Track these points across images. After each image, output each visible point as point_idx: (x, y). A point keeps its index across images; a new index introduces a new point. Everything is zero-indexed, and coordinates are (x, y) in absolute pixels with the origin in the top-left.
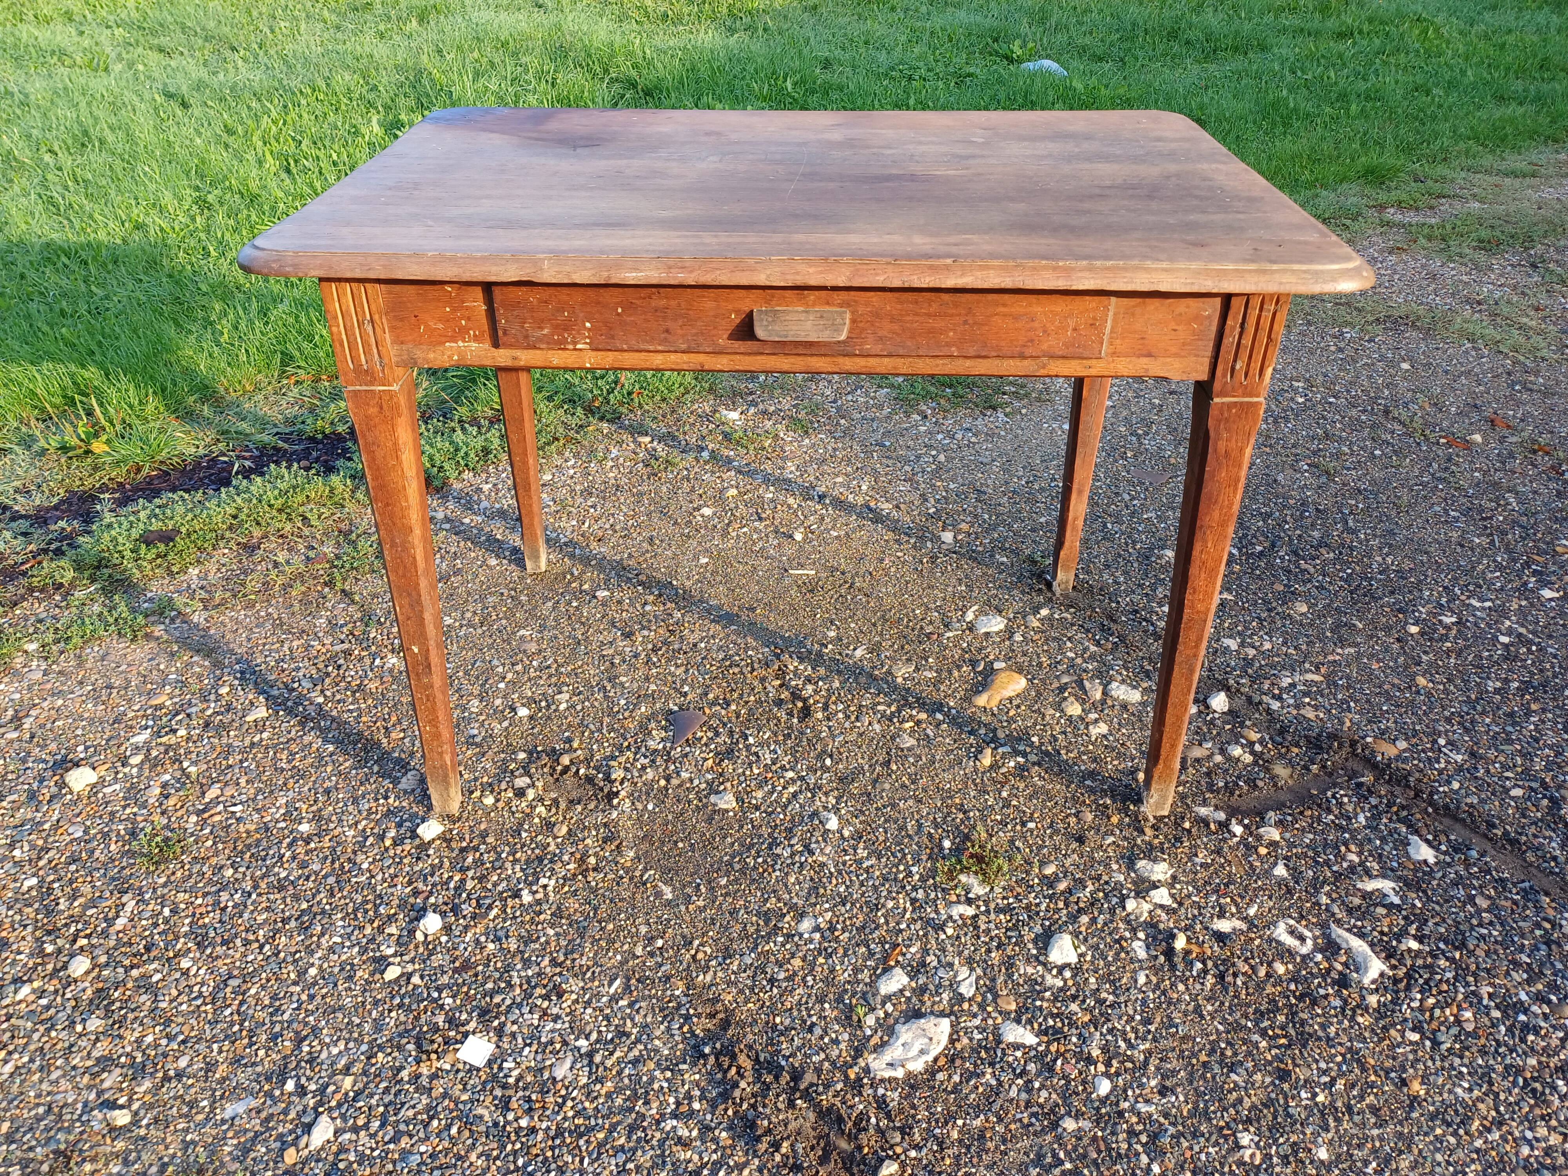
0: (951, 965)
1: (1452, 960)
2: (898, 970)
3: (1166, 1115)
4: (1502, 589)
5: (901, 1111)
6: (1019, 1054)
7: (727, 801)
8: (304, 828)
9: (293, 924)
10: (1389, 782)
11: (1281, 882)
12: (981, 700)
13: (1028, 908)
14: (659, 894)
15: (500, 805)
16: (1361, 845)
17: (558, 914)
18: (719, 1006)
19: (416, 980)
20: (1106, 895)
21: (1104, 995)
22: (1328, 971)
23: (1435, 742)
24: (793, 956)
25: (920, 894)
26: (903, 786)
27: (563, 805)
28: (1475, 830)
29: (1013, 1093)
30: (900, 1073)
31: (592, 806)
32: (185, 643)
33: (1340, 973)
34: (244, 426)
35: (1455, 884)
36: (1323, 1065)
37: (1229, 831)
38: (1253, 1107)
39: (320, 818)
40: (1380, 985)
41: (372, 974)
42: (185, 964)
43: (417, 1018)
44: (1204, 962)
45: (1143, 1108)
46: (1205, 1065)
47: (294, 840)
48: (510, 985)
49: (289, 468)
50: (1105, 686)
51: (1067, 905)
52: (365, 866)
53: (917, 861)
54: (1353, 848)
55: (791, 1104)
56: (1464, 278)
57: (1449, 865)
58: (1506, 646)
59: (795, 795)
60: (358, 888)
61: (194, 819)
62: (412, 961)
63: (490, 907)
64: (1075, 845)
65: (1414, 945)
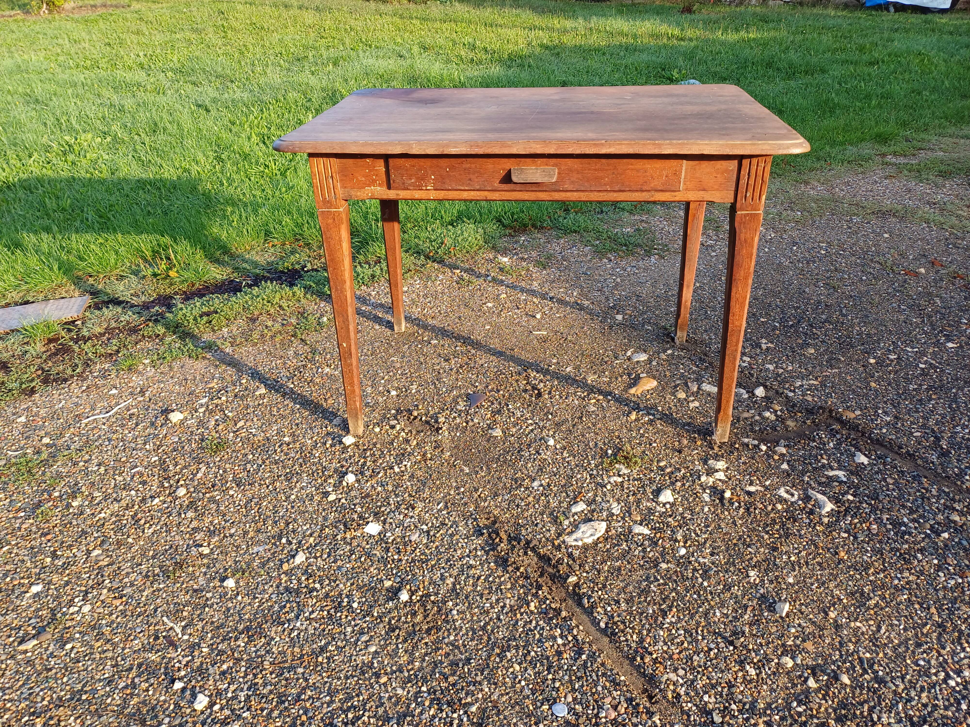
0: (608, 501)
1: (870, 504)
2: (582, 502)
3: (713, 563)
4: (925, 343)
5: (579, 558)
6: (640, 537)
7: (498, 433)
8: (286, 439)
9: (283, 477)
10: (849, 429)
11: (784, 471)
12: (633, 391)
13: (650, 479)
14: (462, 470)
15: (383, 432)
16: (829, 456)
17: (412, 476)
18: (491, 515)
19: (343, 501)
20: (691, 475)
21: (686, 515)
22: (804, 508)
23: (876, 411)
24: (529, 496)
25: (595, 472)
26: (589, 427)
27: (414, 432)
28: (891, 450)
29: (636, 553)
30: (580, 543)
31: (429, 433)
32: (223, 361)
33: (811, 509)
34: (245, 265)
35: (877, 473)
36: (796, 546)
37: (759, 449)
38: (758, 561)
39: (294, 435)
40: (830, 514)
41: (322, 498)
42: (231, 492)
43: (344, 516)
44: (739, 503)
45: (701, 560)
46: (735, 544)
47: (282, 444)
48: (388, 504)
49: (272, 283)
50: (699, 385)
51: (670, 478)
52: (317, 455)
53: (594, 458)
54: (825, 457)
55: (526, 553)
56: (928, 191)
57: (875, 465)
58: (923, 369)
59: (532, 431)
60: (314, 464)
61: (232, 434)
62: (341, 494)
63: (379, 473)
64: (677, 454)
65: (851, 498)
